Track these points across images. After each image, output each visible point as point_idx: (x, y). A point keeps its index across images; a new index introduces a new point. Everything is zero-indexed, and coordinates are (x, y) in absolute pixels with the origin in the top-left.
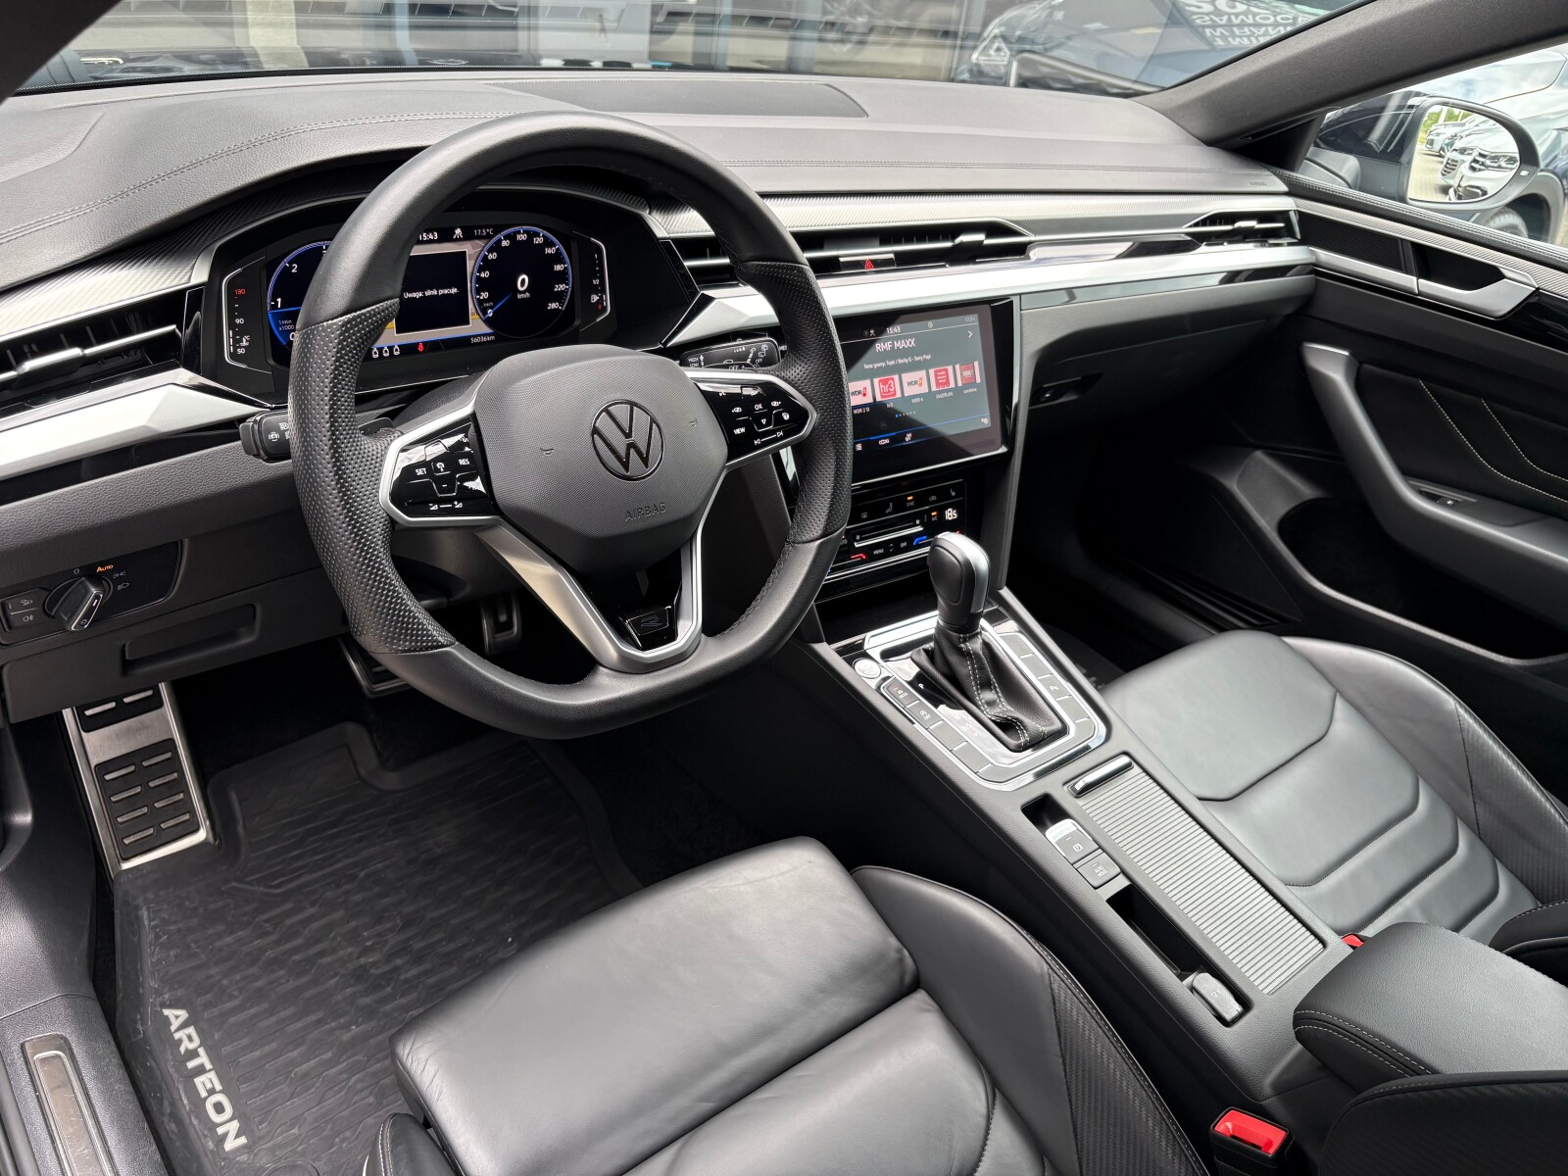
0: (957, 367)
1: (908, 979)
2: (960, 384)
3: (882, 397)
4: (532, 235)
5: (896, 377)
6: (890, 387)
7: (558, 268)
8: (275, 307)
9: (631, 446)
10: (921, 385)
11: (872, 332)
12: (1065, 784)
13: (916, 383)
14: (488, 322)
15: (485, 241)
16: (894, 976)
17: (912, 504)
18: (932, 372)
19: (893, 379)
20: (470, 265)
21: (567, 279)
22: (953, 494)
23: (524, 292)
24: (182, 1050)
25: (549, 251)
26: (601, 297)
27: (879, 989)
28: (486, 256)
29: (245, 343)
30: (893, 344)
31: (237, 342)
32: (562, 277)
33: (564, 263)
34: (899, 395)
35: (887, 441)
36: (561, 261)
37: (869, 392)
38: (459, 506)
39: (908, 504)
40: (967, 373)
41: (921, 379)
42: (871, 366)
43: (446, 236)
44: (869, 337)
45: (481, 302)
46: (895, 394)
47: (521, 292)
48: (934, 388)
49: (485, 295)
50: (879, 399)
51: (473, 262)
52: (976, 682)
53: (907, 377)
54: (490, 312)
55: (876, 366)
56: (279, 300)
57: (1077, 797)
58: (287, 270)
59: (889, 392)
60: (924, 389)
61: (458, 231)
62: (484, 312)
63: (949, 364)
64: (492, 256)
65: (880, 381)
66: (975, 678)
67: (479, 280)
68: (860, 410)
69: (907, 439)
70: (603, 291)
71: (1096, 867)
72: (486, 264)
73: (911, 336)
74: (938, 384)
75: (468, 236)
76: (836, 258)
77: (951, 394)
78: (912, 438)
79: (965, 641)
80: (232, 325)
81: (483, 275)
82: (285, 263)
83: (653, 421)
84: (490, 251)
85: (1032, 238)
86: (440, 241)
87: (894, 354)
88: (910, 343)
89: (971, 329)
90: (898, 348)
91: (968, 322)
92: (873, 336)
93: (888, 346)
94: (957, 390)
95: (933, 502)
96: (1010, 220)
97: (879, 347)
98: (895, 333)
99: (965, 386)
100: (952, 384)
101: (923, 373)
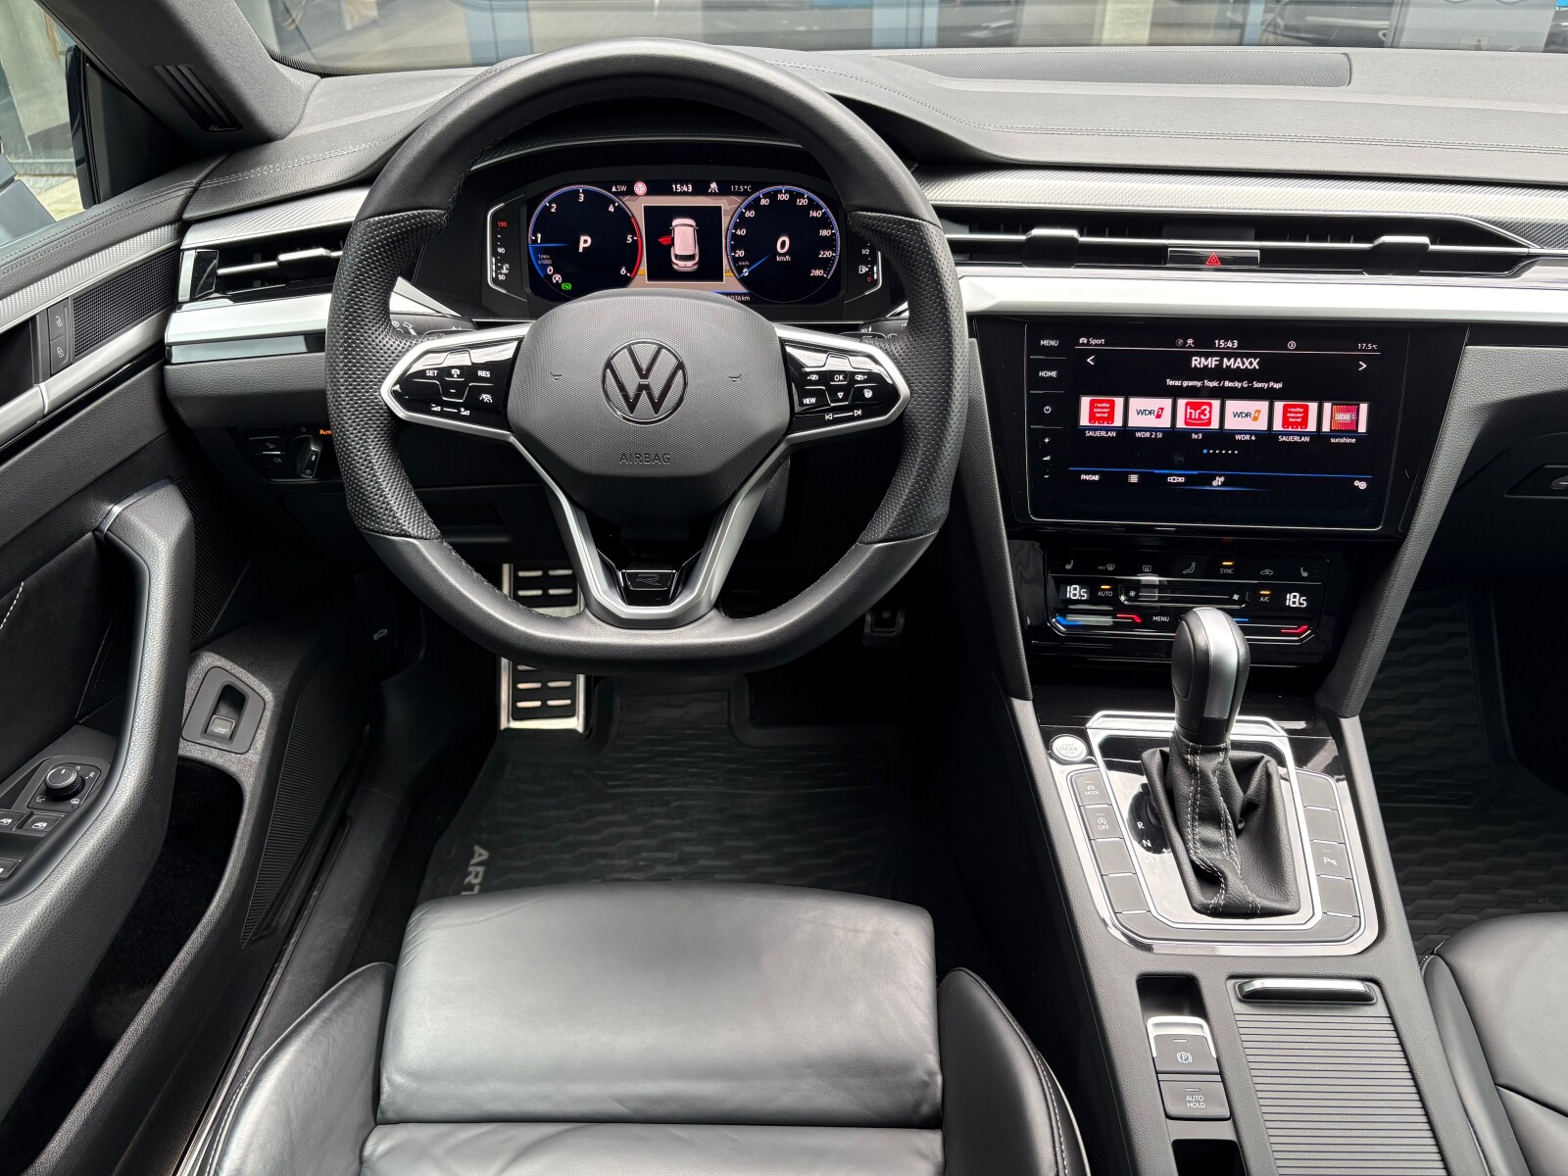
0: (1327, 406)
1: (925, 1109)
2: (1326, 428)
3: (1186, 423)
4: (794, 196)
5: (1216, 404)
6: (1203, 413)
7: (824, 233)
8: (535, 241)
9: (641, 388)
11: (1190, 341)
12: (1232, 977)
14: (743, 281)
15: (742, 198)
16: (909, 1097)
17: (1230, 571)
18: (1279, 406)
19: (1210, 405)
20: (725, 221)
21: (835, 246)
22: (1305, 574)
23: (784, 255)
24: (467, 880)
25: (814, 214)
26: (871, 269)
27: (881, 1101)
28: (742, 214)
29: (505, 271)
30: (1221, 361)
31: (499, 268)
32: (829, 243)
33: (832, 229)
34: (1214, 426)
35: (1181, 480)
36: (828, 225)
37: (1168, 414)
38: (467, 413)
39: (1222, 571)
40: (1344, 417)
41: (1258, 412)
42: (1178, 383)
43: (701, 189)
44: (1183, 346)
45: (736, 260)
46: (1209, 423)
47: (781, 255)
48: (1278, 426)
49: (740, 253)
50: (1180, 424)
51: (729, 218)
52: (1194, 810)
53: (1232, 405)
54: (746, 272)
55: (1185, 384)
56: (539, 235)
57: (1240, 1001)
58: (547, 209)
59: (1200, 419)
60: (1262, 425)
61: (714, 186)
62: (740, 270)
63: (1312, 400)
64: (750, 214)
65: (1187, 404)
66: (1194, 803)
67: (734, 236)
68: (1148, 434)
69: (1215, 483)
70: (874, 262)
71: (1192, 1094)
72: (743, 222)
73: (1255, 356)
74: (1286, 422)
75: (724, 191)
76: (1165, 247)
77: (1307, 439)
78: (1223, 484)
79: (1194, 752)
80: (495, 253)
81: (738, 232)
82: (545, 202)
83: (680, 366)
84: (748, 208)
85: (1535, 249)
86: (694, 193)
87: (1219, 373)
88: (1251, 363)
89: (1365, 359)
90: (1228, 367)
91: (1361, 350)
92: (1190, 347)
93: (1212, 362)
94: (1318, 436)
95: (1266, 577)
96: (1484, 221)
97: (1197, 362)
98: (1228, 348)
99: (1334, 433)
100: (1312, 427)
101: (1264, 405)
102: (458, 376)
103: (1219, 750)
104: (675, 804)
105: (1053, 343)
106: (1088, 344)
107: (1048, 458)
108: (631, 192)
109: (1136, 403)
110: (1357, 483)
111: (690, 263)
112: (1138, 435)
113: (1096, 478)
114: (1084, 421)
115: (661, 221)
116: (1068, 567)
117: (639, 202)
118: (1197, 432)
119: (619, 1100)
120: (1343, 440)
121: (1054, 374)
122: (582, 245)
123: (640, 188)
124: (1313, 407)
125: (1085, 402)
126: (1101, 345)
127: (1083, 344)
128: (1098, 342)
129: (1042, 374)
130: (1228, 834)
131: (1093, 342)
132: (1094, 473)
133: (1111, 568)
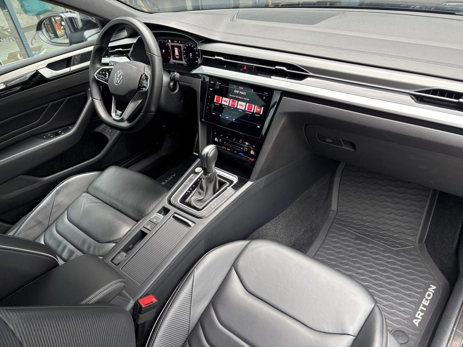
0: (256, 106)
2: (255, 112)
4: (192, 45)
5: (237, 101)
6: (234, 103)
10: (243, 107)
12: (175, 213)
13: (242, 105)
15: (184, 44)
17: (241, 142)
19: (236, 102)
22: (254, 147)
25: (195, 49)
34: (236, 107)
35: (228, 118)
36: (197, 52)
37: (228, 102)
38: (104, 80)
40: (259, 110)
41: (244, 105)
42: (231, 96)
44: (234, 87)
45: (184, 57)
46: (235, 106)
47: (191, 57)
48: (246, 109)
50: (230, 105)
51: (182, 48)
54: (186, 60)
55: (233, 96)
59: (233, 105)
61: (179, 41)
63: (254, 104)
65: (232, 101)
69: (233, 120)
71: (150, 225)
72: (184, 49)
74: (248, 109)
75: (181, 43)
76: (238, 64)
77: (251, 113)
78: (235, 120)
81: (184, 51)
83: (123, 76)
84: (185, 47)
85: (311, 74)
86: (177, 43)
87: (239, 95)
88: (244, 93)
89: (265, 96)
90: (240, 93)
91: (265, 94)
93: (238, 92)
94: (253, 113)
95: (247, 145)
96: (299, 65)
97: (235, 91)
98: (241, 89)
99: (256, 113)
100: (252, 111)
101: (245, 104)
105: (213, 82)
106: (218, 84)
107: (208, 108)
108: (168, 42)
109: (224, 99)
110: (258, 126)
111: (178, 57)
112: (223, 106)
113: (215, 114)
114: (215, 101)
115: (173, 47)
116: (215, 133)
117: (170, 44)
118: (232, 107)
120: (257, 115)
121: (212, 89)
122: (163, 52)
123: (170, 41)
124: (253, 106)
125: (216, 96)
128: (220, 83)
129: (210, 89)
130: (203, 192)
132: (214, 113)
133: (222, 136)
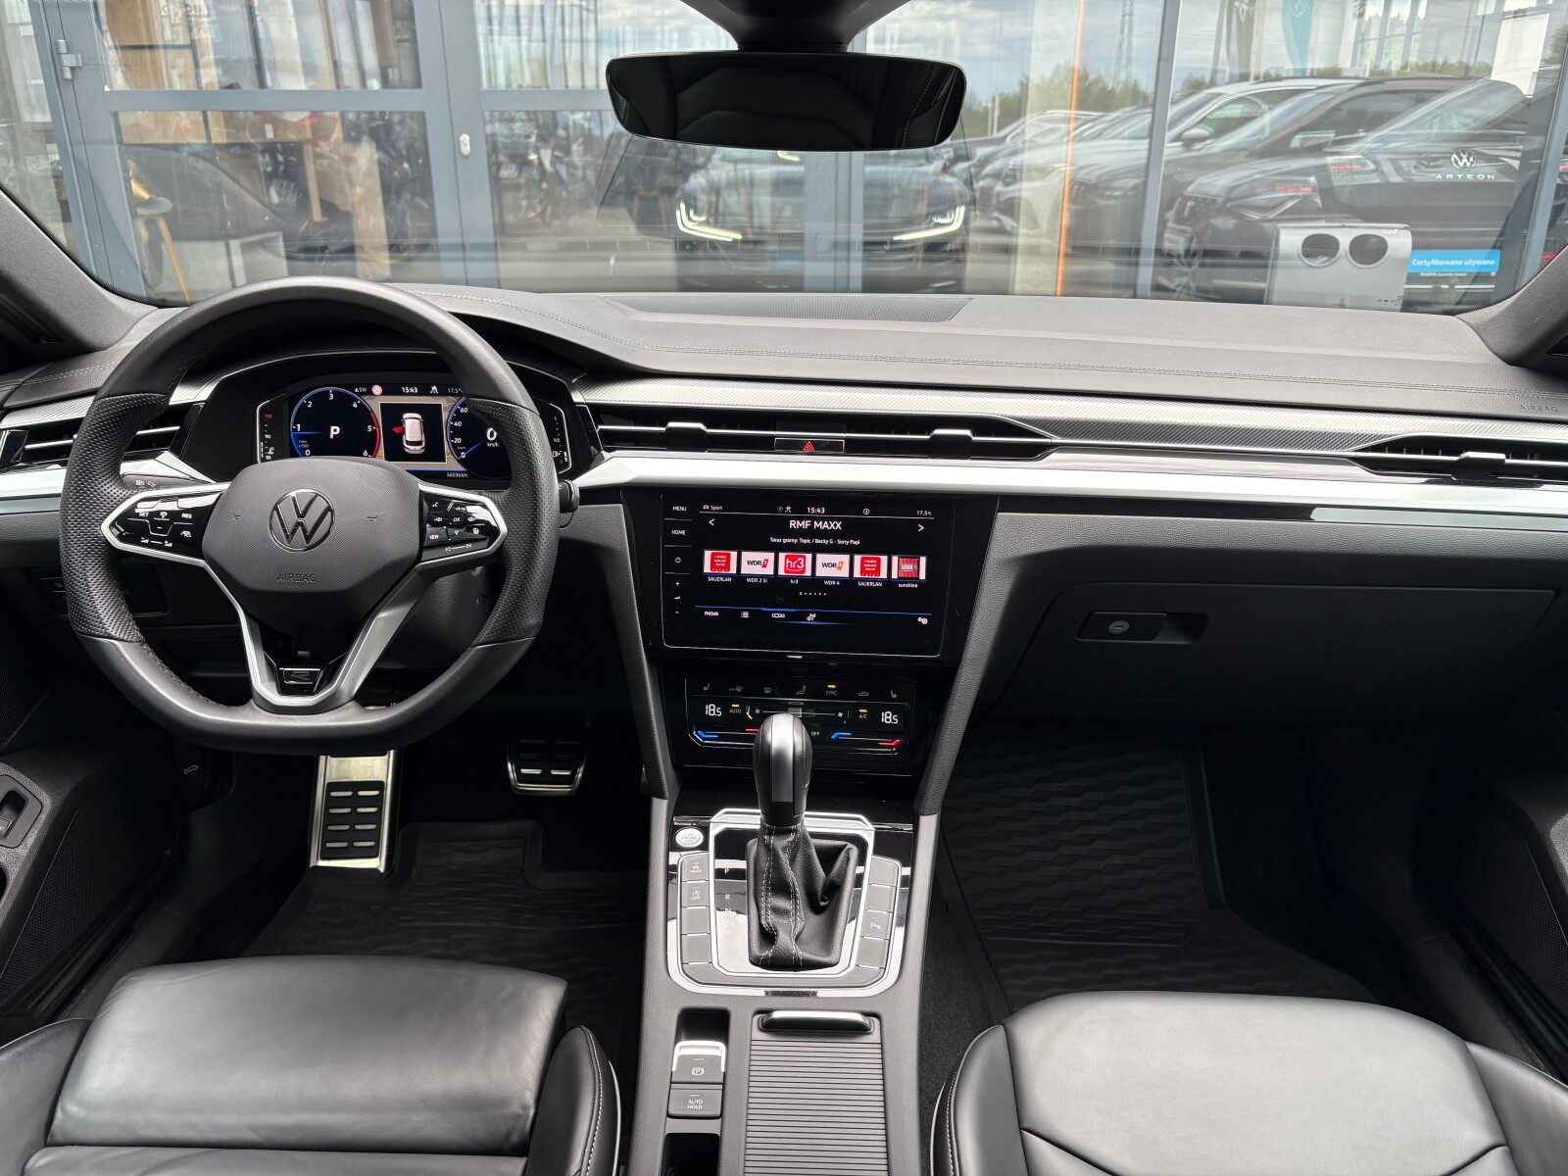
0: (895, 559)
1: (515, 1138)
2: (894, 576)
3: (786, 571)
5: (809, 556)
6: (799, 563)
8: (295, 430)
9: (298, 524)
10: (840, 568)
11: (788, 508)
13: (833, 565)
14: (461, 462)
15: (458, 398)
16: (503, 1128)
17: (834, 694)
18: (858, 558)
19: (804, 558)
20: (445, 415)
22: (894, 696)
23: (493, 442)
26: (562, 454)
27: (476, 1128)
28: (458, 411)
29: (271, 453)
30: (812, 524)
31: (266, 451)
34: (808, 573)
35: (782, 616)
37: (771, 564)
38: (169, 545)
39: (827, 693)
40: (908, 567)
41: (842, 563)
42: (779, 540)
43: (424, 391)
44: (783, 512)
45: (455, 446)
46: (804, 571)
47: (490, 442)
48: (857, 574)
49: (458, 440)
50: (781, 572)
51: (447, 413)
52: (769, 885)
53: (821, 558)
54: (463, 455)
55: (785, 541)
56: (299, 425)
57: (761, 1030)
58: (304, 405)
59: (796, 568)
60: (845, 573)
61: (434, 388)
62: (458, 453)
63: (883, 553)
64: (464, 410)
65: (786, 557)
66: (768, 876)
67: (452, 427)
68: (756, 580)
69: (809, 619)
70: (563, 448)
71: (693, 1099)
72: (458, 416)
73: (838, 520)
74: (863, 570)
75: (442, 393)
76: (772, 437)
77: (880, 584)
78: (815, 620)
79: (770, 833)
80: (262, 439)
81: (456, 424)
82: (303, 400)
83: (329, 509)
84: (463, 405)
85: (1057, 440)
86: (420, 394)
87: (811, 533)
88: (835, 525)
89: (922, 522)
90: (818, 528)
91: (919, 516)
92: (788, 512)
93: (805, 524)
94: (889, 582)
95: (864, 698)
96: (1016, 419)
97: (793, 524)
98: (818, 513)
99: (901, 579)
100: (883, 575)
101: (846, 558)
102: (165, 517)
103: (789, 832)
104: (454, 936)
105: (683, 509)
106: (710, 510)
107: (678, 598)
108: (370, 393)
109: (747, 556)
110: (920, 619)
111: (418, 448)
112: (748, 580)
113: (716, 614)
114: (707, 569)
115: (394, 415)
116: (705, 689)
117: (377, 399)
118: (794, 578)
119: (253, 1129)
120: (908, 585)
121: (683, 532)
122: (332, 433)
123: (377, 390)
124: (884, 559)
125: (708, 554)
126: (719, 511)
127: (706, 510)
128: (717, 508)
129: (674, 532)
130: (796, 904)
131: (714, 508)
132: (714, 610)
133: (739, 690)
